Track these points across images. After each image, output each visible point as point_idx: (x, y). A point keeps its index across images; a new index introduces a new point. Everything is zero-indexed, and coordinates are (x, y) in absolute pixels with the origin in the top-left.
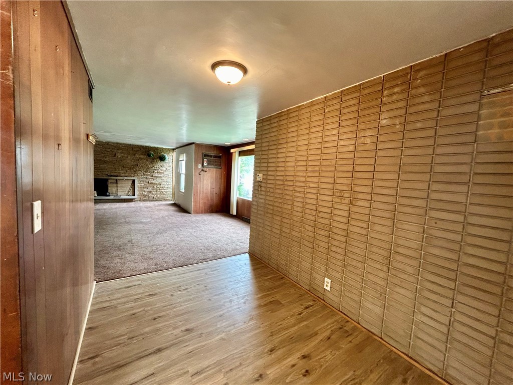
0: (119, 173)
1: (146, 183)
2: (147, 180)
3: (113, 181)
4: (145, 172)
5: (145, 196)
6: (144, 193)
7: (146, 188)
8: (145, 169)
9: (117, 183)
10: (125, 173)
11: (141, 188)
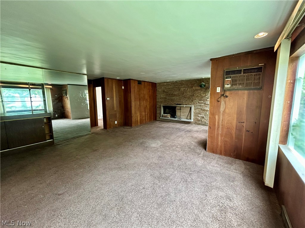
0: (182, 102)
1: (200, 110)
2: (201, 108)
3: (179, 108)
4: (200, 100)
5: (199, 121)
6: (198, 118)
7: (200, 114)
8: (200, 98)
9: (180, 109)
10: (185, 102)
11: (196, 114)
